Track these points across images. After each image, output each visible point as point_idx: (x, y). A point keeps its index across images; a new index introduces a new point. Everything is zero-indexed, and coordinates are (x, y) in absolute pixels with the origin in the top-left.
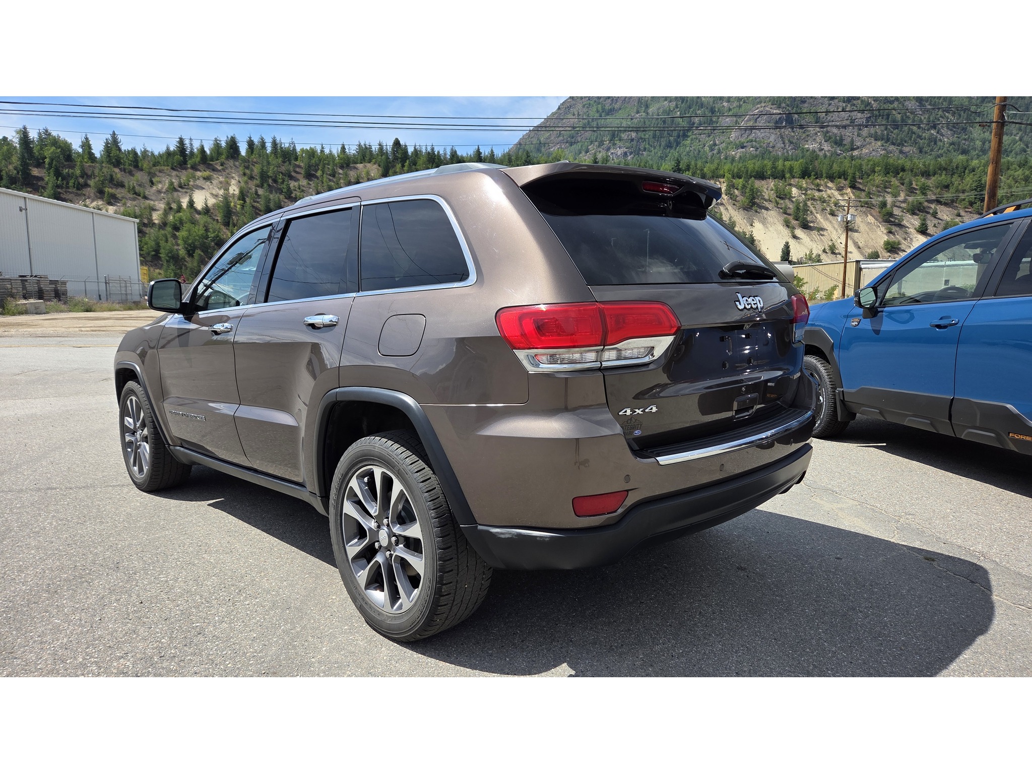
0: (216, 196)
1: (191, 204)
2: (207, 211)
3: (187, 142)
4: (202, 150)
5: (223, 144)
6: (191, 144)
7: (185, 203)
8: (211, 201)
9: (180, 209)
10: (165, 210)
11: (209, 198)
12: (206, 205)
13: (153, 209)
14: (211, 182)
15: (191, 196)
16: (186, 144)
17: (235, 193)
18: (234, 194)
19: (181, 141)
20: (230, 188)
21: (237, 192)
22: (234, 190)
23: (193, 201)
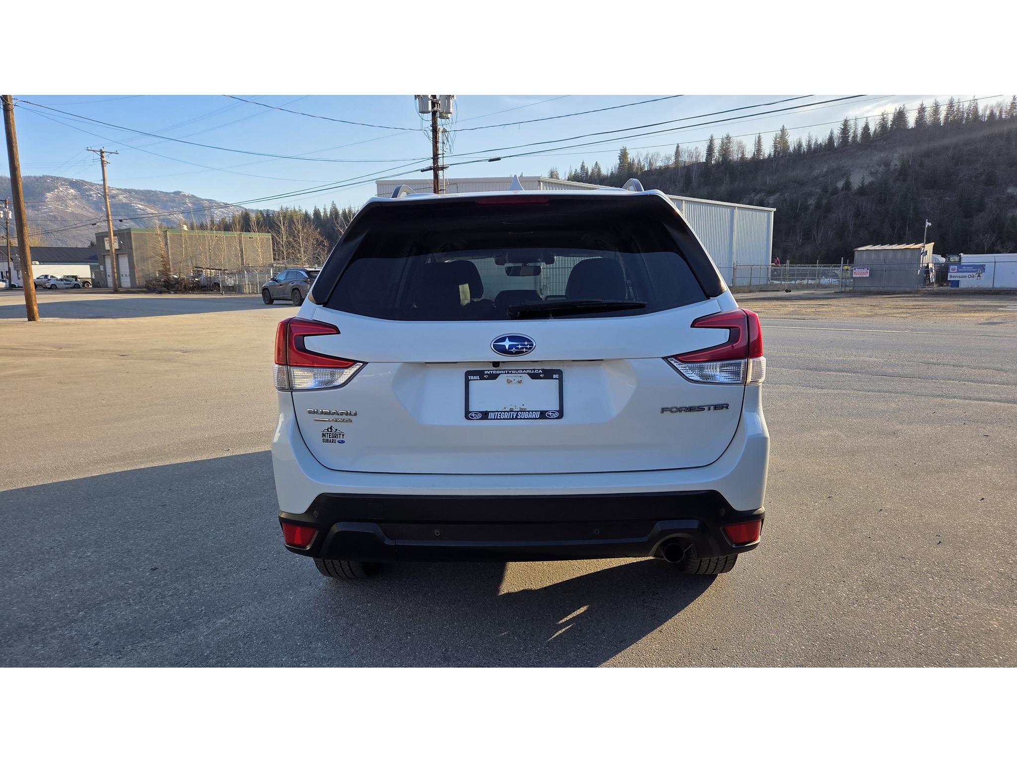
0: (876, 173)
1: (847, 186)
2: (862, 191)
3: (851, 123)
4: (866, 128)
5: (890, 118)
6: (856, 124)
7: (840, 184)
8: (868, 180)
9: (835, 191)
10: (820, 194)
11: (867, 177)
12: (862, 183)
13: (810, 195)
14: (871, 160)
15: (848, 178)
16: (850, 125)
17: (896, 167)
18: (896, 169)
19: (846, 123)
20: (891, 164)
21: (899, 167)
22: (896, 165)
23: (849, 182)
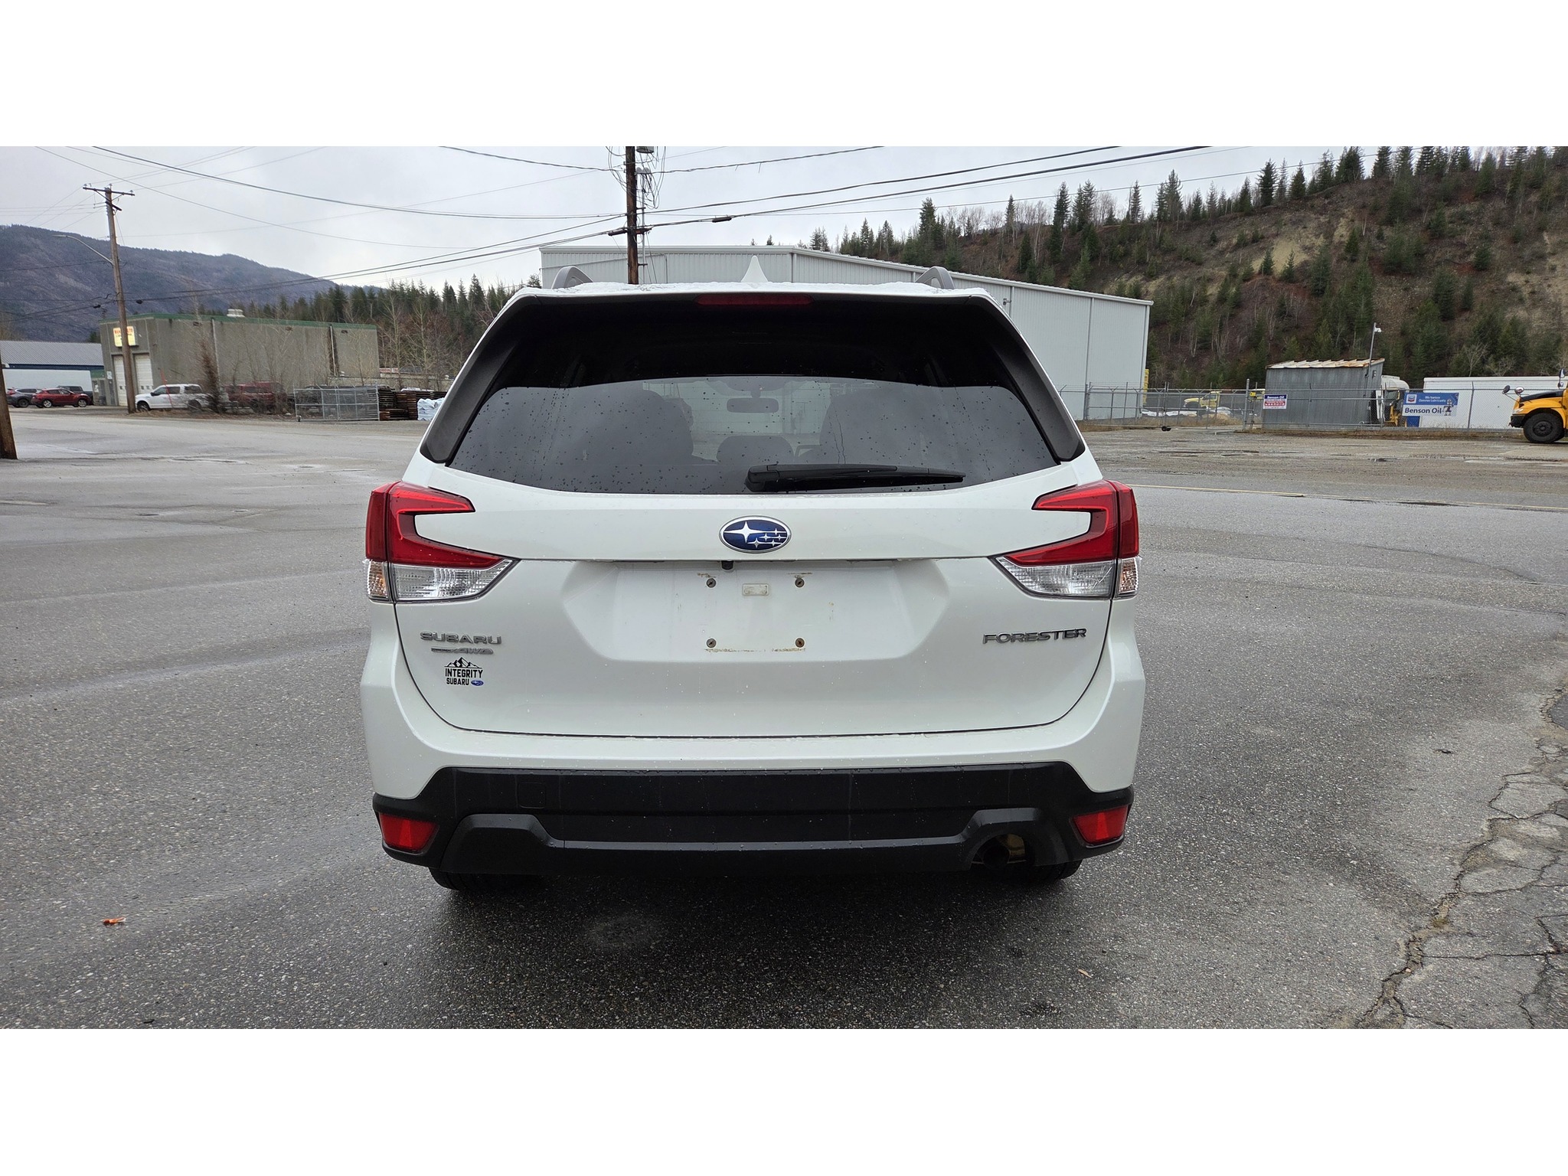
0: (1311, 249)
1: (1267, 268)
2: (1289, 276)
3: (1277, 169)
4: (1299, 178)
5: (1336, 164)
6: (1284, 171)
7: (1257, 265)
8: (1300, 258)
9: (1249, 276)
10: (1226, 280)
11: (1298, 254)
12: (1291, 264)
13: (1210, 280)
14: (1305, 228)
15: (1269, 255)
16: (1275, 171)
17: (1343, 239)
18: (1341, 243)
19: (1269, 170)
21: (1346, 239)
22: (1342, 236)
23: (1271, 262)
